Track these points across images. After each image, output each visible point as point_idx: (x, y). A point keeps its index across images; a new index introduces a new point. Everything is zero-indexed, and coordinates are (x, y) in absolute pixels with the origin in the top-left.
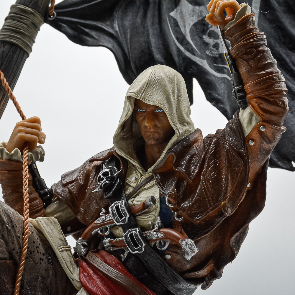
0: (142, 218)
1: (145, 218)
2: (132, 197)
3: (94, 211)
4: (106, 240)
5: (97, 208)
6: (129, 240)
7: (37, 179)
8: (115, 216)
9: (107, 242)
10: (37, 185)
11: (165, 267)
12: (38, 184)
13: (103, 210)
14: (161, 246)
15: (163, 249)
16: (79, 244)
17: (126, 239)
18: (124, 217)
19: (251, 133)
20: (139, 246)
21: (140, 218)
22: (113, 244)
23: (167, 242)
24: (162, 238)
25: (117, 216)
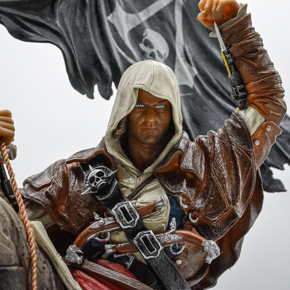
0: (150, 221)
1: (153, 221)
2: (133, 199)
3: (84, 216)
4: (108, 246)
5: (88, 212)
6: (143, 244)
7: (6, 182)
8: (121, 219)
9: (110, 249)
10: (6, 188)
11: (176, 273)
12: (8, 188)
13: (96, 215)
14: (176, 250)
15: (178, 253)
16: (73, 253)
17: (138, 243)
18: (133, 220)
19: (257, 132)
20: (155, 250)
21: (147, 221)
22: (117, 250)
23: (184, 246)
24: (180, 241)
25: (124, 219)
